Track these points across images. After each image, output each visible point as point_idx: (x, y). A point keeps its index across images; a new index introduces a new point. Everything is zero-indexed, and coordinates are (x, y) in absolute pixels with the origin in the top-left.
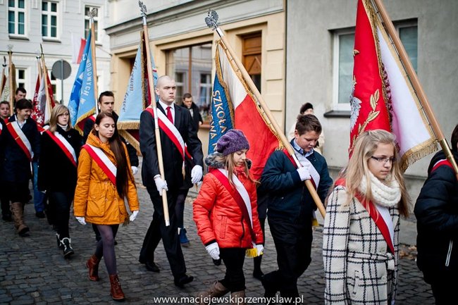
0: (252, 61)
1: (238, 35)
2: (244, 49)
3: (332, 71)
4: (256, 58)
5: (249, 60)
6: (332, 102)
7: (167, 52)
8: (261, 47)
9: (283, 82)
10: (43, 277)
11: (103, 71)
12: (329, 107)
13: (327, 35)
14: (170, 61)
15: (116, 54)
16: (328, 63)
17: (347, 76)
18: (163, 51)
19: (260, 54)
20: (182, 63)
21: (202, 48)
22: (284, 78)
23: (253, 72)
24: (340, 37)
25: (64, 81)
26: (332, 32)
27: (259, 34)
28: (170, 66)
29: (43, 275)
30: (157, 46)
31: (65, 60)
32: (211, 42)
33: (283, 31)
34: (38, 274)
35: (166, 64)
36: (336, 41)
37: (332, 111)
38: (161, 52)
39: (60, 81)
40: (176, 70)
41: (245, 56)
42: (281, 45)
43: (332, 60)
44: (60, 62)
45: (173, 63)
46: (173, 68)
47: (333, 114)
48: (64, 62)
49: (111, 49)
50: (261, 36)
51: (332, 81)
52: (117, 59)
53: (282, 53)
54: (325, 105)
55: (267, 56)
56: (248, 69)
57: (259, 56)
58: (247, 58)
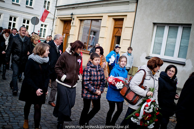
0: (118, 30)
1: (113, 18)
2: (115, 25)
3: (151, 40)
4: (120, 29)
5: (116, 30)
6: (150, 53)
7: (81, 21)
8: (123, 25)
9: (130, 41)
11: (49, 23)
12: (148, 55)
13: (152, 25)
14: (82, 24)
15: (59, 18)
16: (151, 36)
17: (158, 43)
18: (79, 19)
19: (122, 28)
20: (87, 26)
21: (97, 21)
22: (130, 38)
23: (117, 35)
24: (157, 26)
25: (35, 26)
26: (154, 24)
27: (122, 20)
28: (82, 26)
30: (77, 17)
31: (37, 17)
32: (101, 19)
33: (133, 20)
35: (80, 26)
36: (155, 28)
37: (149, 56)
38: (79, 20)
39: (34, 25)
40: (84, 28)
41: (115, 28)
42: (132, 26)
43: (152, 35)
44: (35, 17)
46: (82, 28)
47: (149, 58)
48: (37, 18)
49: (57, 16)
50: (123, 21)
51: (151, 44)
52: (59, 20)
53: (132, 29)
54: (147, 53)
55: (124, 29)
56: (115, 33)
57: (121, 29)
58: (116, 29)
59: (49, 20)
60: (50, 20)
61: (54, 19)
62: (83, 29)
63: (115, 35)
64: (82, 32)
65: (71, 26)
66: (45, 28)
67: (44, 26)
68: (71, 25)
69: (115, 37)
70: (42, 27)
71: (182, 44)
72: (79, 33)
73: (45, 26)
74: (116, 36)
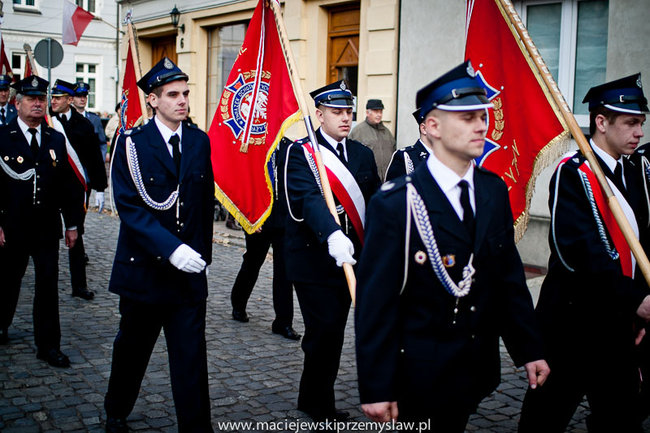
0: (344, 46)
1: (322, 7)
2: (331, 27)
4: (350, 41)
5: (339, 45)
7: (210, 30)
8: (359, 24)
9: (394, 77)
10: (49, 385)
11: (102, 58)
14: (215, 44)
18: (203, 28)
19: (357, 35)
20: (234, 49)
22: (394, 72)
23: (343, 62)
25: (52, 70)
27: (355, 6)
28: (214, 50)
29: (48, 381)
30: (195, 20)
34: (41, 380)
35: (208, 48)
38: (202, 31)
39: (47, 70)
40: (223, 58)
41: (332, 39)
42: (392, 23)
44: (45, 41)
45: (219, 47)
46: (218, 54)
48: (53, 41)
50: (359, 9)
53: (393, 34)
55: (368, 39)
56: (336, 58)
57: (355, 39)
58: (336, 42)
59: (100, 45)
60: (106, 45)
61: (117, 39)
62: (221, 60)
63: (335, 63)
64: (220, 69)
65: (177, 55)
66: (92, 75)
67: (86, 68)
68: (178, 49)
69: (337, 73)
70: (80, 75)
71: (581, 66)
72: (208, 77)
73: (92, 68)
74: (339, 68)
